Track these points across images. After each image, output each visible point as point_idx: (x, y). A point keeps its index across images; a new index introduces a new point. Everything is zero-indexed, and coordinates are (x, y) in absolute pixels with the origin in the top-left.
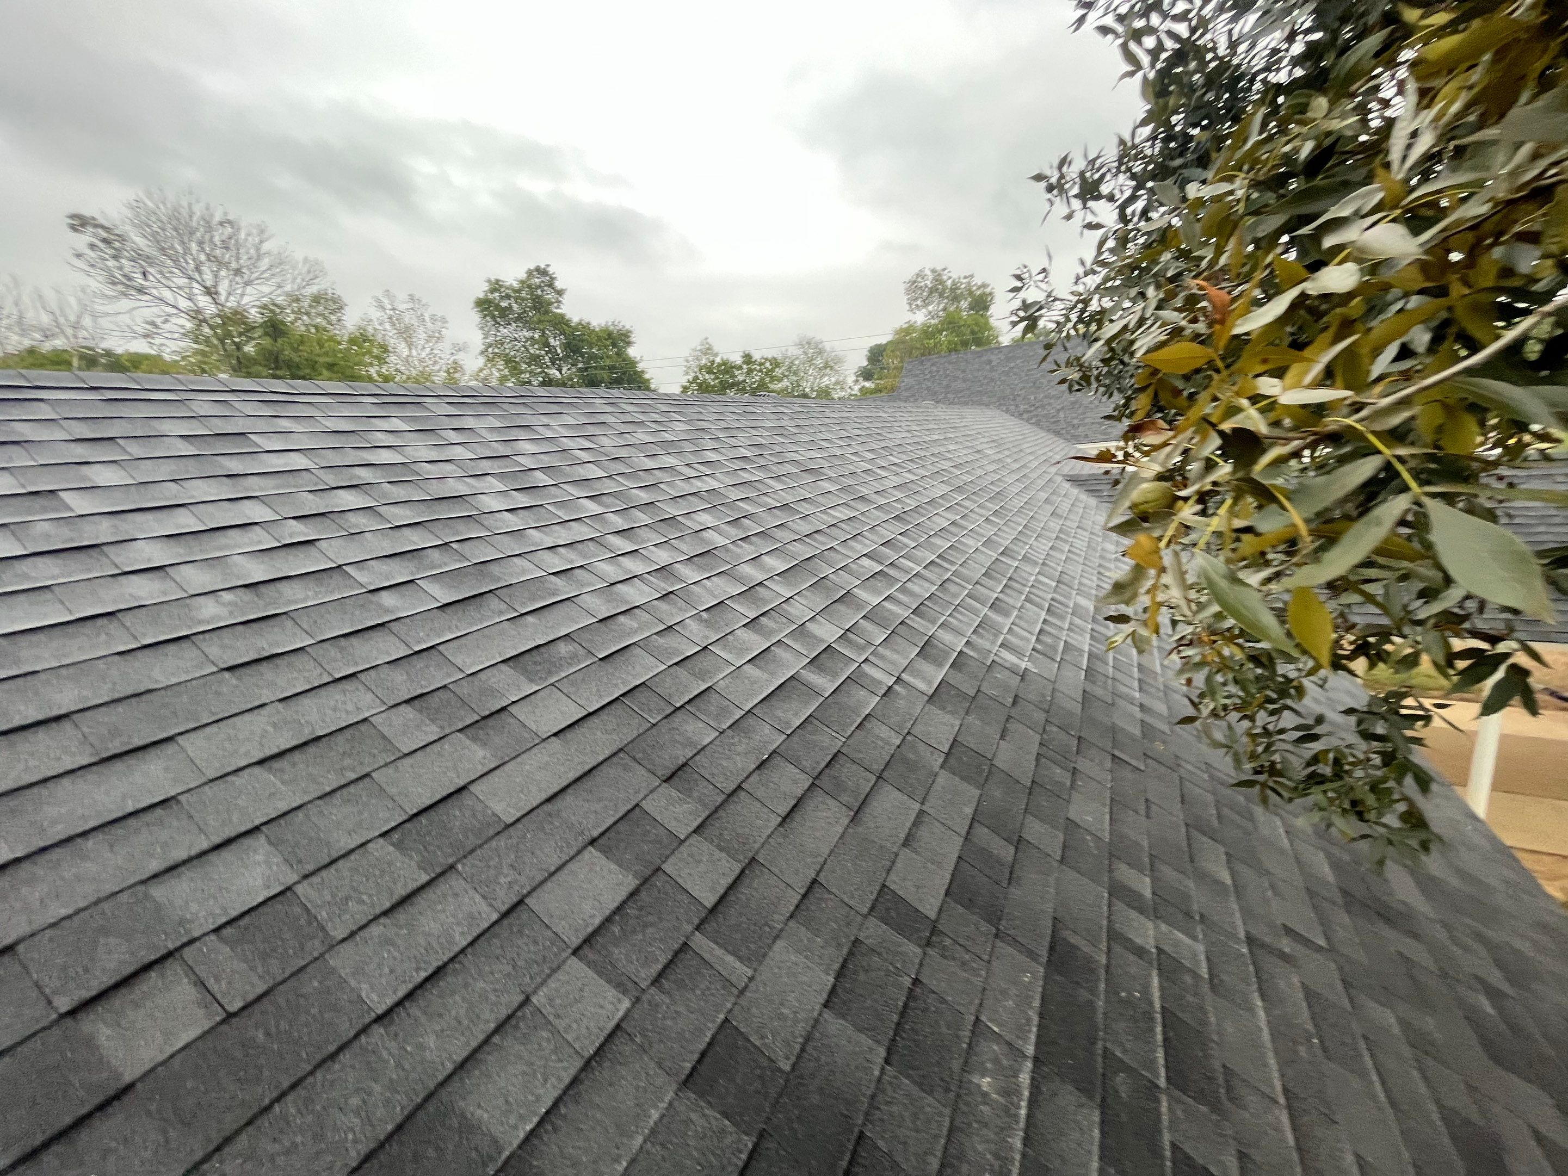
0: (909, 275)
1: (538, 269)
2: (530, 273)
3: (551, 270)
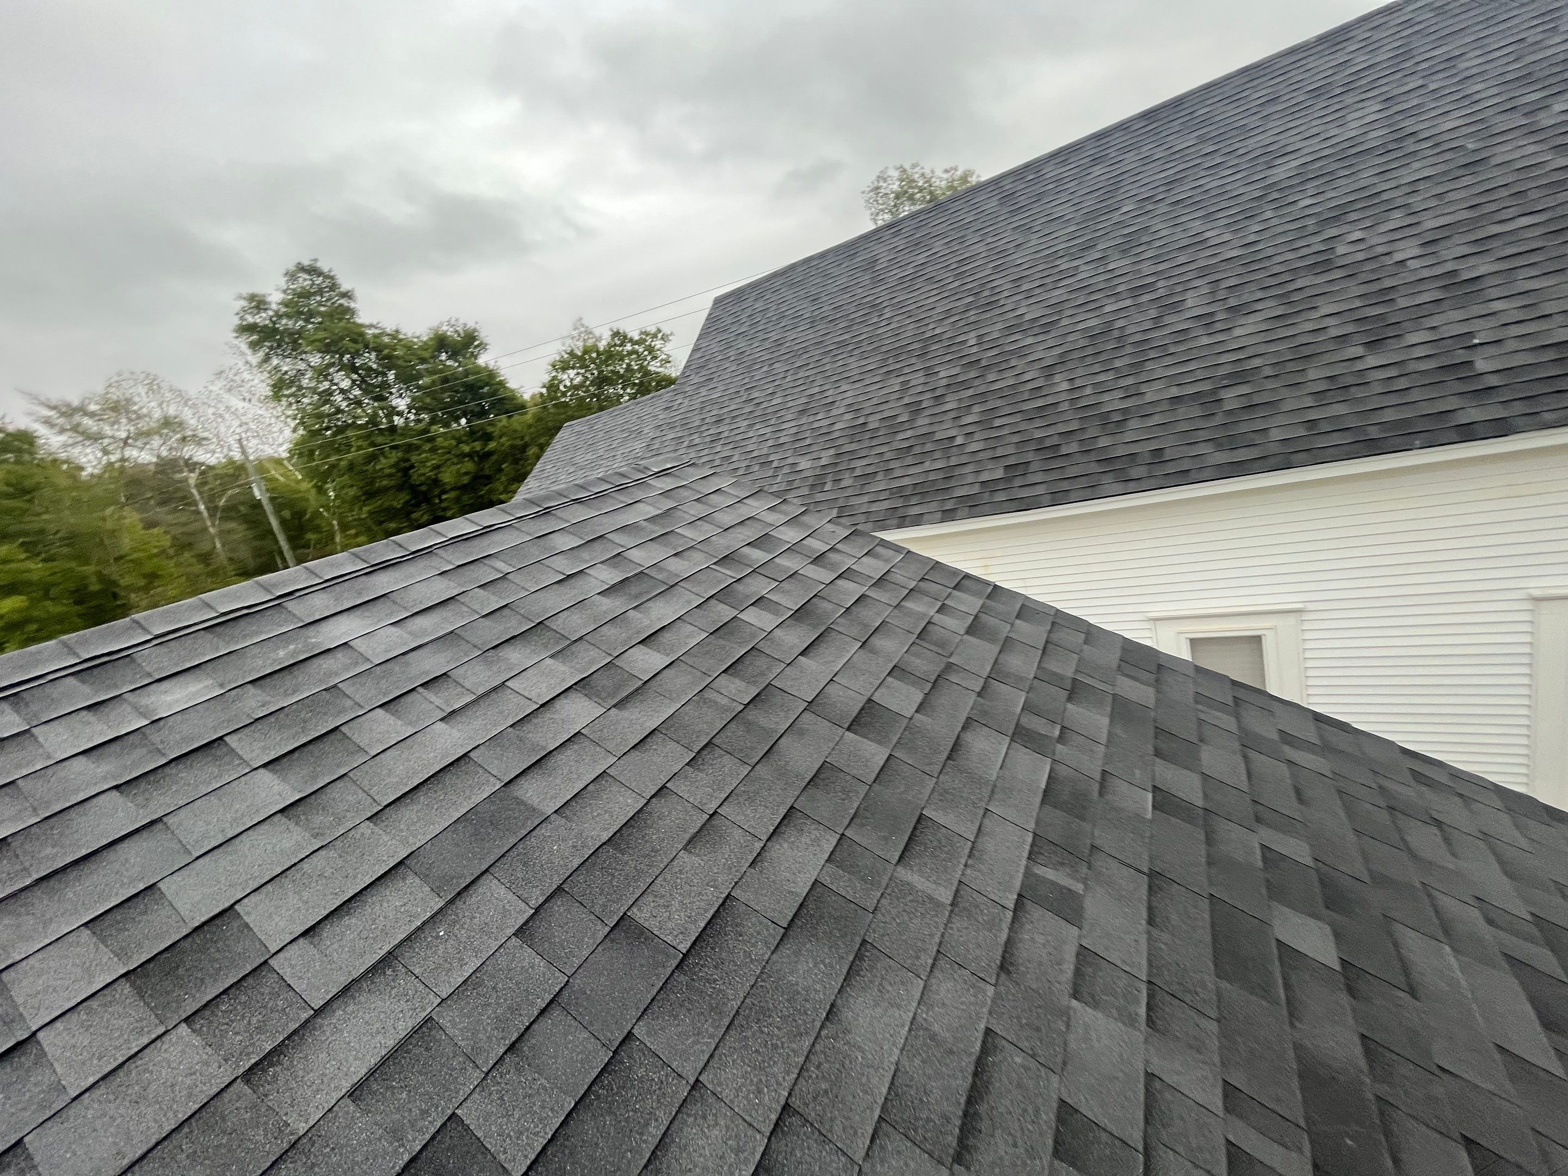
0: (869, 180)
1: (302, 269)
2: (292, 276)
3: (324, 266)
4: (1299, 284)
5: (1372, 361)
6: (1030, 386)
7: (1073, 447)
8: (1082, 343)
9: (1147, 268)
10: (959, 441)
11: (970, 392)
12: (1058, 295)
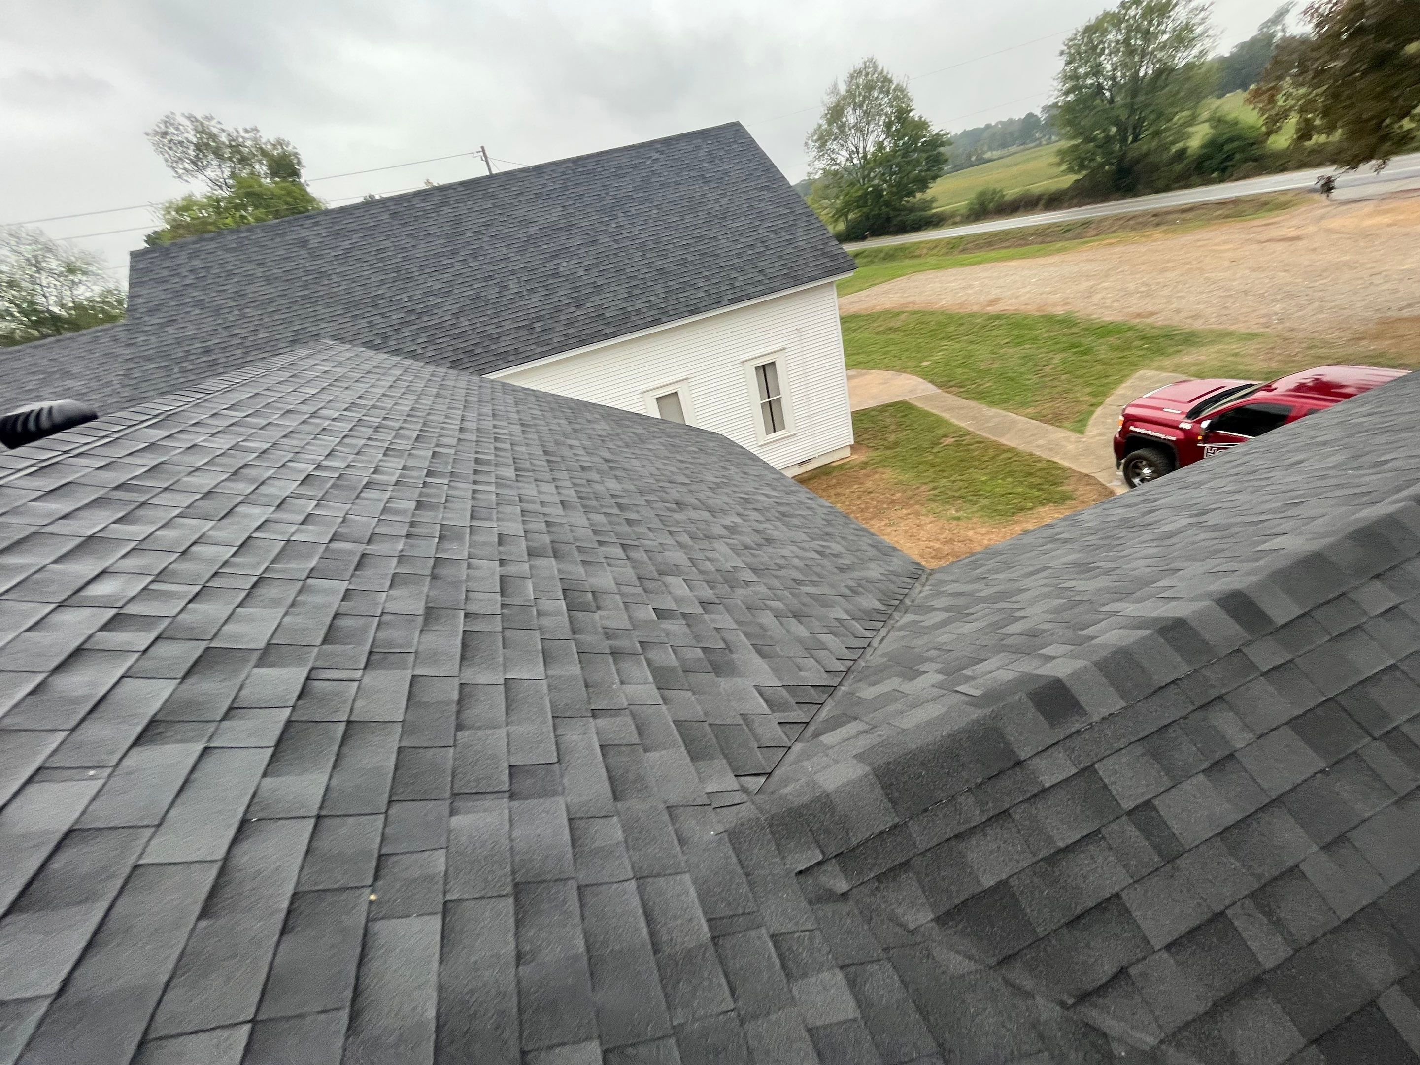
4: (550, 282)
5: (578, 313)
6: (449, 323)
7: (480, 350)
8: (469, 302)
9: (488, 268)
10: (420, 351)
11: (415, 327)
12: (447, 277)
